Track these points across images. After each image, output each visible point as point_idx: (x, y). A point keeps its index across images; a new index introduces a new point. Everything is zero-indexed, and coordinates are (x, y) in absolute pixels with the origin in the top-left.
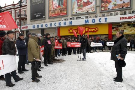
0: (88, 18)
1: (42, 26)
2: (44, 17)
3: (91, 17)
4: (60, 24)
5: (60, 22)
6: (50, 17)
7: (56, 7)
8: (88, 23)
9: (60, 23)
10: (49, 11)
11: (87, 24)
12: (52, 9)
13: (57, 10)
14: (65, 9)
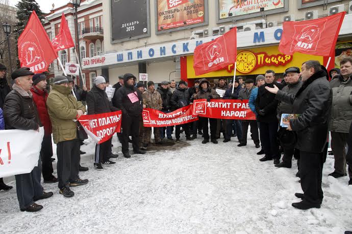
0: (264, 26)
1: (140, 54)
2: (145, 30)
3: (271, 25)
4: (185, 47)
5: (185, 42)
6: (161, 31)
7: (177, 3)
8: (263, 40)
9: (187, 43)
10: (158, 14)
11: (261, 43)
12: (166, 9)
13: (178, 11)
14: (201, 6)
